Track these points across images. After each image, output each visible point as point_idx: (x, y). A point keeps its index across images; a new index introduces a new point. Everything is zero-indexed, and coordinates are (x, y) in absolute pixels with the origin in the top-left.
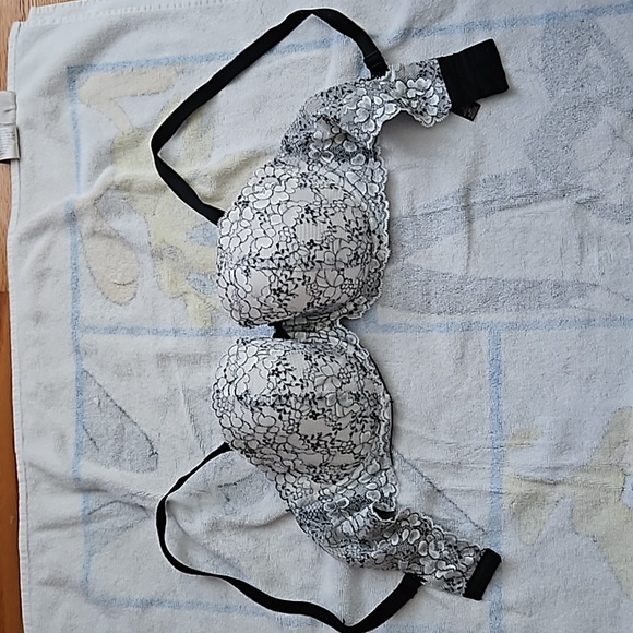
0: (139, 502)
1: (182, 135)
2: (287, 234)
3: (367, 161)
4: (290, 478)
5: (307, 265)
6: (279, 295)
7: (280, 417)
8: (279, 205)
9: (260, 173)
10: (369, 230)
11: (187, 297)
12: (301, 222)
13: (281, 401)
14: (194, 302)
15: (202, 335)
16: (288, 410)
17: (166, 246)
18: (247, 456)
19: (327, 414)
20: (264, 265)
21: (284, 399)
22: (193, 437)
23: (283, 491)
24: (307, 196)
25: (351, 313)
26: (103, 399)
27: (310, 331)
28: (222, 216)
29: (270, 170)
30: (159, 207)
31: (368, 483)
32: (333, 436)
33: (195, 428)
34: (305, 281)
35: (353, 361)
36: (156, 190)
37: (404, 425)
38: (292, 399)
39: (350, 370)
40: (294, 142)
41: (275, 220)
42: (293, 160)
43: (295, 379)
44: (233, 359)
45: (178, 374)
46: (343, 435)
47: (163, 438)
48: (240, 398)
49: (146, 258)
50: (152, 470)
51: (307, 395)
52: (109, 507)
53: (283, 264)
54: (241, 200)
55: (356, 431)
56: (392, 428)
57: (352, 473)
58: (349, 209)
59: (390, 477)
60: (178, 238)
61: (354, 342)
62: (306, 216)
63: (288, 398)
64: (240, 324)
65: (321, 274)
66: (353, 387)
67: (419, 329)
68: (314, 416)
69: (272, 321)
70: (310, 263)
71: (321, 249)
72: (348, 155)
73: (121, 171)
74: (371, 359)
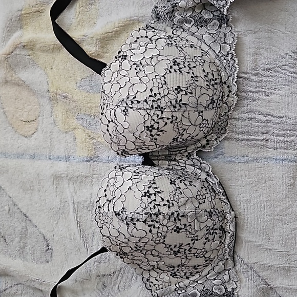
0: (37, 286)
1: (74, 7)
2: (159, 81)
3: (220, 26)
4: (154, 274)
5: (175, 107)
6: (151, 131)
7: (150, 231)
8: (152, 58)
9: (135, 34)
10: (221, 81)
11: (76, 132)
12: (170, 72)
13: (152, 218)
14: (81, 135)
15: (87, 161)
16: (157, 225)
17: (60, 93)
18: (121, 258)
19: (188, 228)
20: (140, 105)
21: (154, 217)
22: (78, 238)
23: (148, 283)
24: (173, 52)
25: (204, 147)
26: (12, 207)
27: (171, 160)
28: (105, 67)
29: (143, 33)
30: (56, 62)
31: (215, 279)
32: (191, 245)
33: (81, 231)
34: (173, 120)
35: (206, 185)
36: (54, 50)
37: (244, 235)
38: (161, 217)
39: (205, 192)
40: (162, 11)
41: (148, 70)
42: (160, 26)
43: (163, 200)
44: (112, 182)
45: (68, 190)
46: (199, 245)
47: (56, 238)
48: (117, 214)
49: (45, 102)
50: (48, 261)
51: (173, 214)
52: (15, 288)
53: (155, 105)
54: (121, 54)
55: (209, 241)
56: (235, 237)
57: (202, 271)
58: (206, 64)
59: (232, 275)
60: (70, 87)
61: (207, 170)
62: (174, 67)
63: (157, 216)
64: (118, 154)
65: (186, 114)
66: (207, 206)
67: (258, 161)
68: (178, 230)
69: (144, 152)
70: (178, 105)
71: (186, 94)
72: (206, 21)
73: (27, 35)
74: (220, 184)
